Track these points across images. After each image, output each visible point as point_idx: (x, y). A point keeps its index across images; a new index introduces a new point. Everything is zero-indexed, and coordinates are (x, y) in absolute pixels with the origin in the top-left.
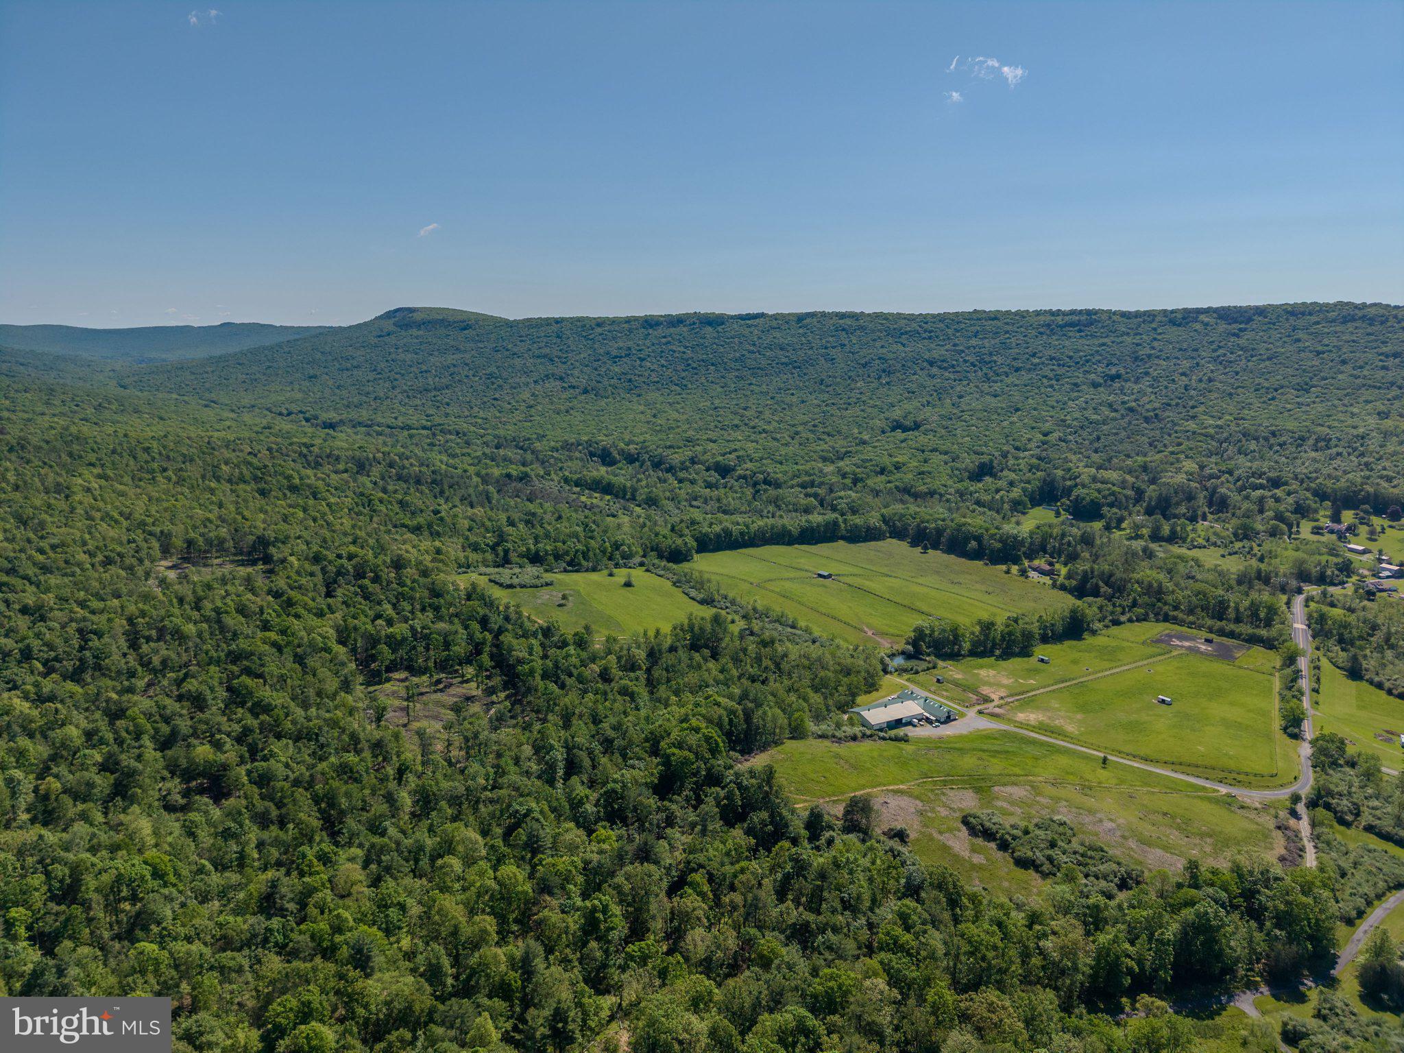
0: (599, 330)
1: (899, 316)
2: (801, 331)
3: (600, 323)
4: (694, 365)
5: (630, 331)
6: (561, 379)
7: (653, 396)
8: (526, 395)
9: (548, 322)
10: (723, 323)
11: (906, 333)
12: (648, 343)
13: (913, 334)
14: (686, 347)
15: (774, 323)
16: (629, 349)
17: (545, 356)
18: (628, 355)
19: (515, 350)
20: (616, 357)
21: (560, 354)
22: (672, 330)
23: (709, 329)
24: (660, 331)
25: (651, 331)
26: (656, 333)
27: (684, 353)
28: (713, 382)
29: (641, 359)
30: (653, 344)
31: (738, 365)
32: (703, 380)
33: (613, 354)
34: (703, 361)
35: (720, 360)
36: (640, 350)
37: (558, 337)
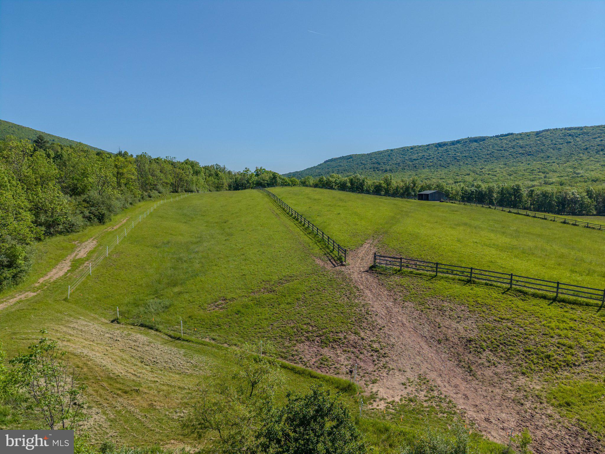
0: (412, 151)
2: (538, 138)
4: (459, 158)
5: (428, 149)
9: (387, 151)
10: (484, 140)
15: (519, 137)
16: (424, 156)
22: (452, 146)
23: (476, 143)
24: (445, 148)
25: (439, 148)
26: (442, 149)
27: (455, 154)
28: (467, 164)
29: (428, 159)
30: (438, 153)
31: (488, 156)
32: (461, 163)
33: (413, 158)
34: (465, 156)
35: (477, 155)
36: (429, 156)
37: (389, 156)
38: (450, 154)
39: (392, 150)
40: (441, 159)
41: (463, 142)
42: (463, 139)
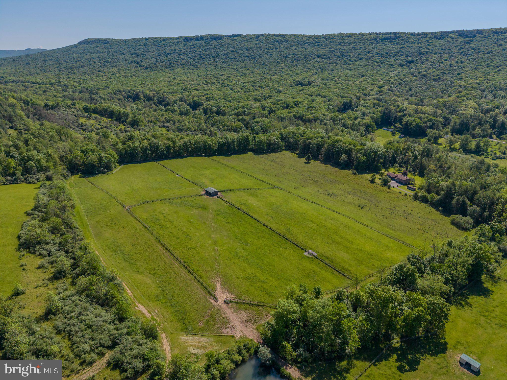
0: (164, 42)
1: (304, 36)
2: (257, 42)
3: (165, 39)
4: (204, 57)
5: (178, 43)
6: (138, 63)
7: (179, 70)
8: (115, 70)
9: (142, 39)
10: (221, 39)
11: (307, 43)
12: (185, 48)
13: (310, 44)
14: (202, 49)
15: (245, 39)
16: (175, 50)
17: (136, 54)
18: (174, 53)
19: (124, 52)
20: (168, 54)
21: (143, 53)
22: (197, 42)
23: (215, 41)
24: (192, 43)
25: (187, 43)
26: (189, 43)
27: (201, 52)
28: (211, 64)
29: (180, 55)
30: (187, 48)
31: (225, 57)
32: (206, 63)
33: (167, 52)
34: (209, 55)
35: (217, 55)
36: (180, 51)
37: (145, 46)
38: (196, 51)
39: (146, 39)
40: (190, 56)
41: (205, 38)
42: (205, 36)
